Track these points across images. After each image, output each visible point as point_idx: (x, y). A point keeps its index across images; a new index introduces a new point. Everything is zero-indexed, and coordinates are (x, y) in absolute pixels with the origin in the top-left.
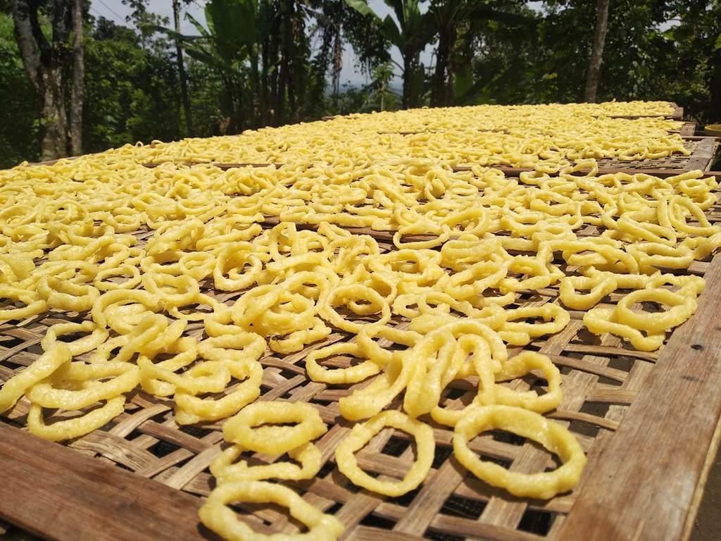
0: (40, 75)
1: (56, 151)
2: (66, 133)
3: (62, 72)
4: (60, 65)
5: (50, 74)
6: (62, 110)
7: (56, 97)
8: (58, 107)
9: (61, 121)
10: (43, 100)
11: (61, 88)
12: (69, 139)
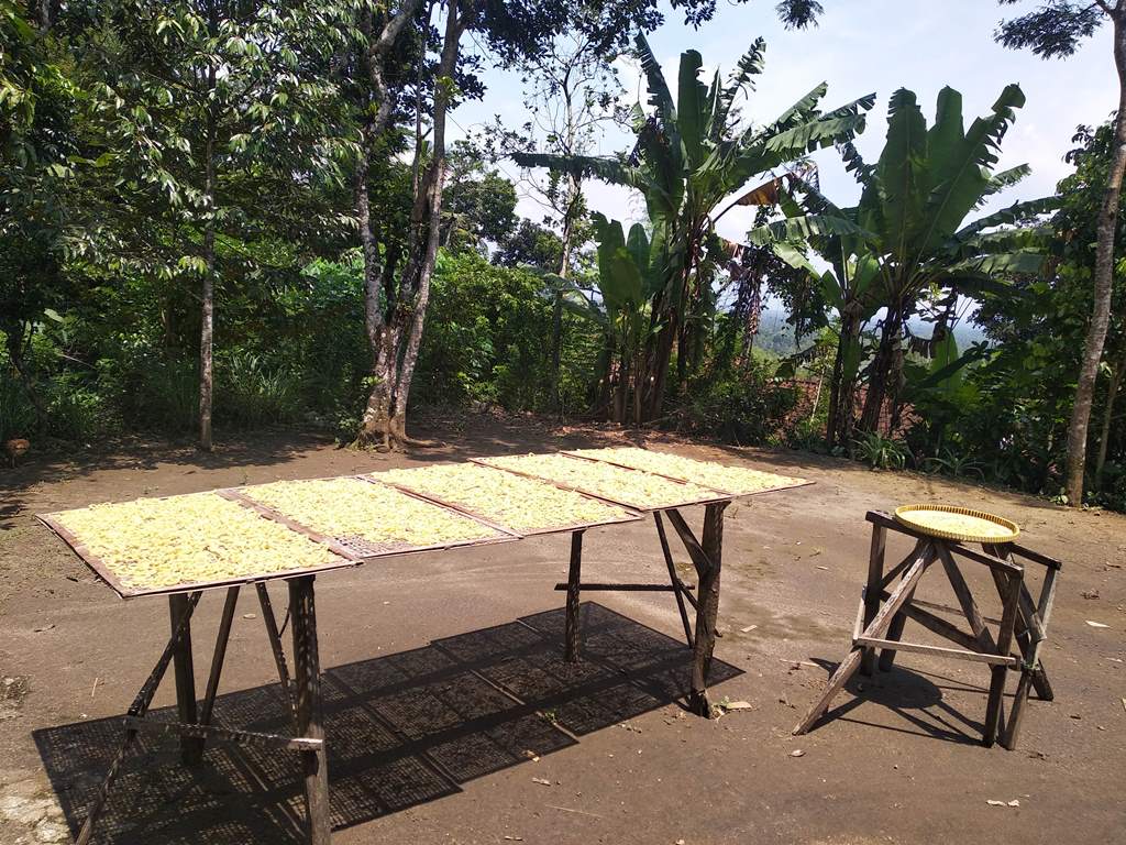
0: (379, 333)
1: (379, 409)
2: (393, 393)
3: (400, 332)
4: (399, 324)
5: (388, 333)
6: (394, 370)
7: (389, 356)
8: (390, 367)
9: (391, 380)
10: (377, 359)
11: (396, 347)
12: (394, 399)
